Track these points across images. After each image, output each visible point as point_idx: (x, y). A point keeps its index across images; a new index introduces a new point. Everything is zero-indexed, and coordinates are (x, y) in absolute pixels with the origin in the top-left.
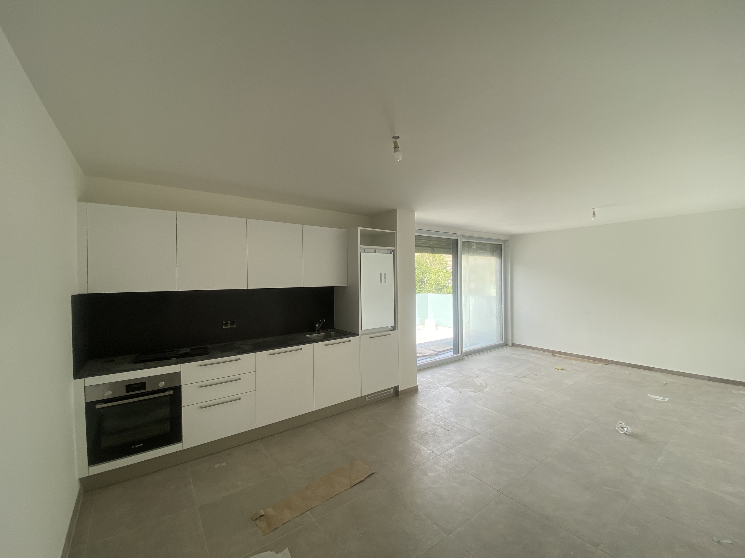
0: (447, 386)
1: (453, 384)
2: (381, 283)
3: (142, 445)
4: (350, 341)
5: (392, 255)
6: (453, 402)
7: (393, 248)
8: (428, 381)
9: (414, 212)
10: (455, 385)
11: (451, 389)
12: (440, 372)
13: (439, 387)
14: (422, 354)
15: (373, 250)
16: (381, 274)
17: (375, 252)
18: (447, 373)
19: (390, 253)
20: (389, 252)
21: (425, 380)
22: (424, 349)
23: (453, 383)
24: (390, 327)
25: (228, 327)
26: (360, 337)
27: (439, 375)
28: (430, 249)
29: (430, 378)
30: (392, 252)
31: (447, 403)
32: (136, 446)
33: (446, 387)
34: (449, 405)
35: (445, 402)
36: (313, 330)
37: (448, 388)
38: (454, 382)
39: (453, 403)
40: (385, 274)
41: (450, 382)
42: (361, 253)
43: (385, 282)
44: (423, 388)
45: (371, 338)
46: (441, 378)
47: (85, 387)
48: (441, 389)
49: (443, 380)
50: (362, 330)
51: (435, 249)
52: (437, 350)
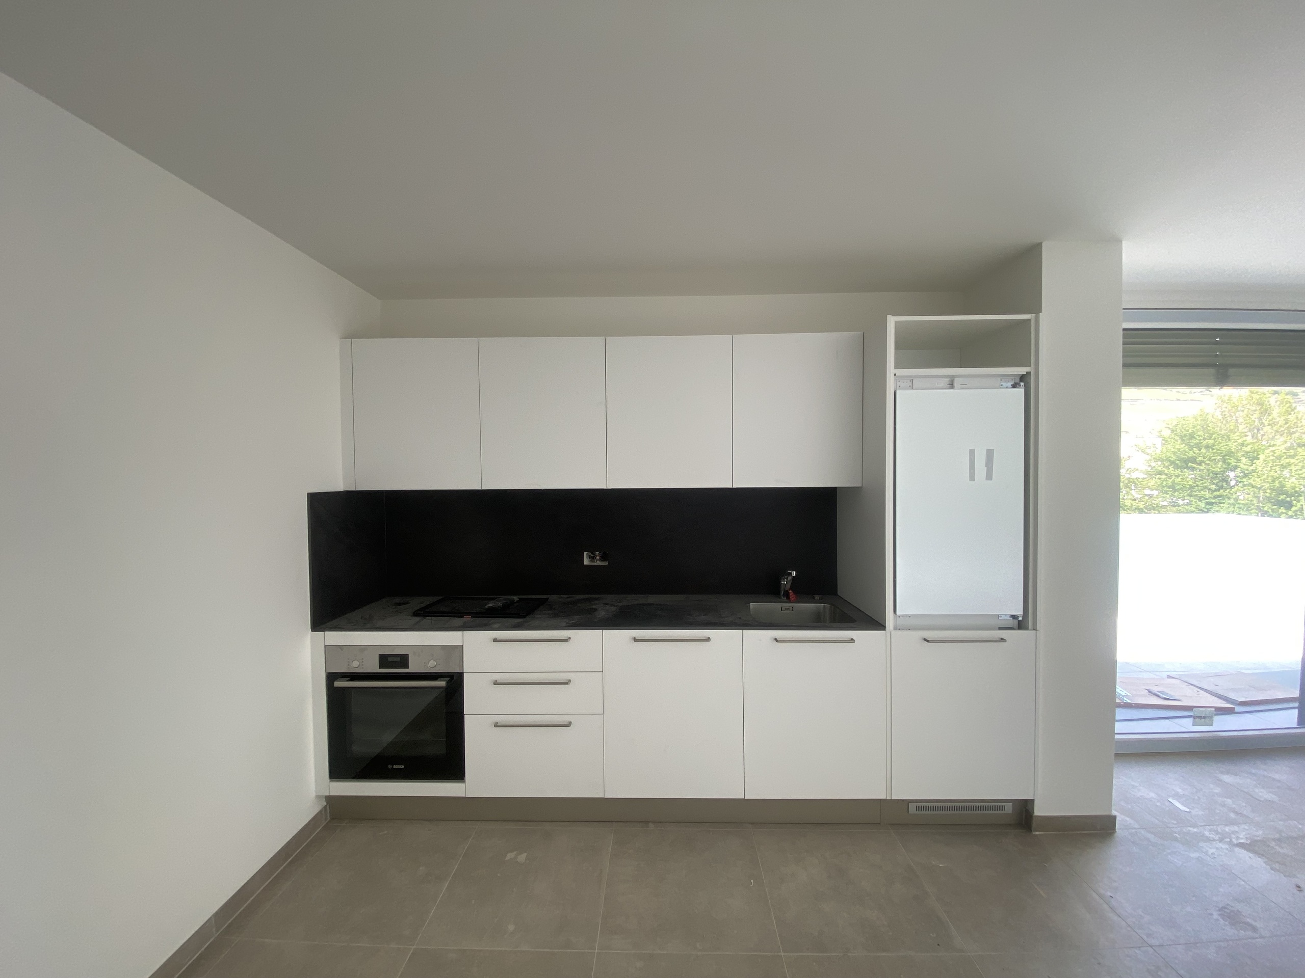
0: (1241, 845)
1: (1273, 844)
2: (972, 478)
3: (403, 766)
4: (852, 640)
5: (1020, 391)
6: (1254, 923)
7: (1022, 371)
8: (1167, 803)
9: (1116, 242)
10: (1279, 850)
11: (1258, 862)
12: (1227, 778)
13: (1208, 840)
14: (1165, 699)
15: (947, 380)
16: (972, 452)
17: (951, 385)
18: (1257, 790)
19: (1014, 386)
20: (1009, 384)
21: (1152, 795)
22: (1178, 681)
23: (1274, 840)
24: (1003, 617)
25: (596, 564)
26: (888, 635)
27: (1217, 790)
28: (1212, 371)
29: (1177, 796)
30: (1021, 381)
31: (1222, 922)
32: (394, 767)
33: (1237, 849)
34: (1231, 932)
35: (1216, 916)
36: (772, 590)
37: (1244, 854)
38: (1277, 836)
39: (1254, 929)
40: (990, 454)
41: (1261, 832)
42: (897, 392)
43: (989, 477)
44: (1136, 826)
45: (928, 641)
46: (1224, 805)
47: (325, 646)
48: (1213, 851)
49: (1232, 815)
50: (898, 613)
51: (1232, 371)
52: (1232, 696)
